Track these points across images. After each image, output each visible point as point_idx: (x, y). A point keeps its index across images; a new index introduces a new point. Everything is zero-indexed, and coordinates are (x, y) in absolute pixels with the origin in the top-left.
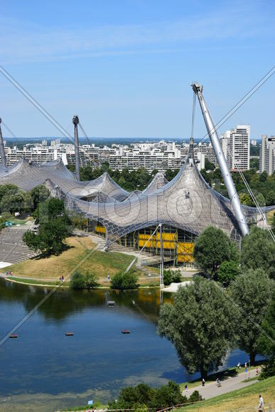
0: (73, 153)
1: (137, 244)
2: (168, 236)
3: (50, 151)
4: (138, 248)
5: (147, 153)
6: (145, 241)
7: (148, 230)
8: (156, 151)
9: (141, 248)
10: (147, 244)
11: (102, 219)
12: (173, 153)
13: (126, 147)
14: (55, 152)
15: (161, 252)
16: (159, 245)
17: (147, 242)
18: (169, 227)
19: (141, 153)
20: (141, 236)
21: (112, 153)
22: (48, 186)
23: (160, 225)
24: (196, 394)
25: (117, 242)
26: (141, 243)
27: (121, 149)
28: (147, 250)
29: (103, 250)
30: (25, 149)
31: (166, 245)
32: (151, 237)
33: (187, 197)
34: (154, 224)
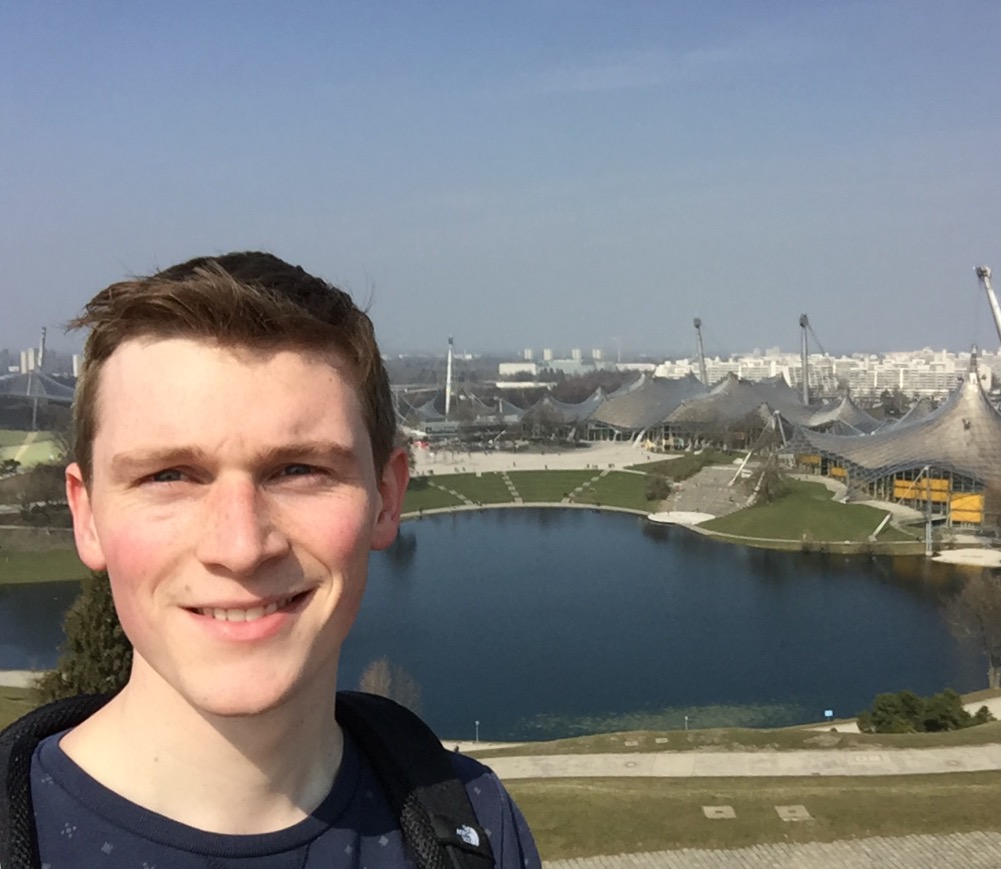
0: (800, 365)
1: (892, 494)
2: (937, 484)
3: (765, 363)
4: (894, 499)
5: (906, 366)
6: (904, 489)
7: (909, 474)
8: (918, 363)
9: (898, 499)
10: (907, 494)
11: (841, 458)
12: (944, 366)
13: (874, 357)
14: (773, 364)
15: (930, 507)
16: (924, 495)
17: (907, 491)
19: (896, 366)
20: (898, 483)
21: (854, 365)
23: (926, 468)
25: (864, 490)
26: (898, 493)
29: (843, 501)
31: (936, 497)
32: (912, 484)
33: (967, 427)
34: (917, 466)
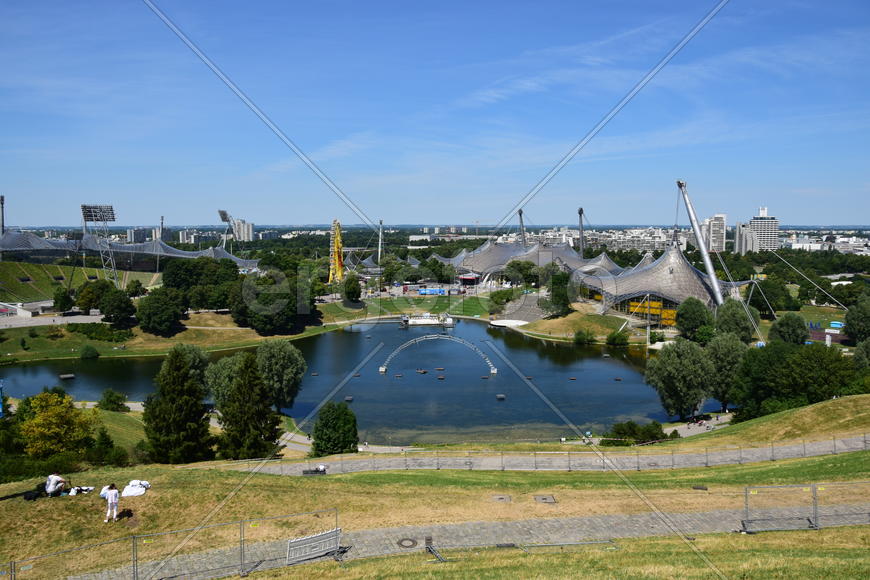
2: (655, 304)
4: (629, 313)
6: (636, 308)
7: (638, 299)
10: (636, 310)
13: (621, 232)
14: (564, 236)
16: (647, 311)
18: (655, 297)
20: (632, 304)
22: (557, 262)
23: (648, 295)
24: (675, 432)
26: (632, 309)
27: (616, 234)
28: (637, 314)
30: (540, 234)
31: (653, 311)
33: (671, 272)
34: (643, 294)
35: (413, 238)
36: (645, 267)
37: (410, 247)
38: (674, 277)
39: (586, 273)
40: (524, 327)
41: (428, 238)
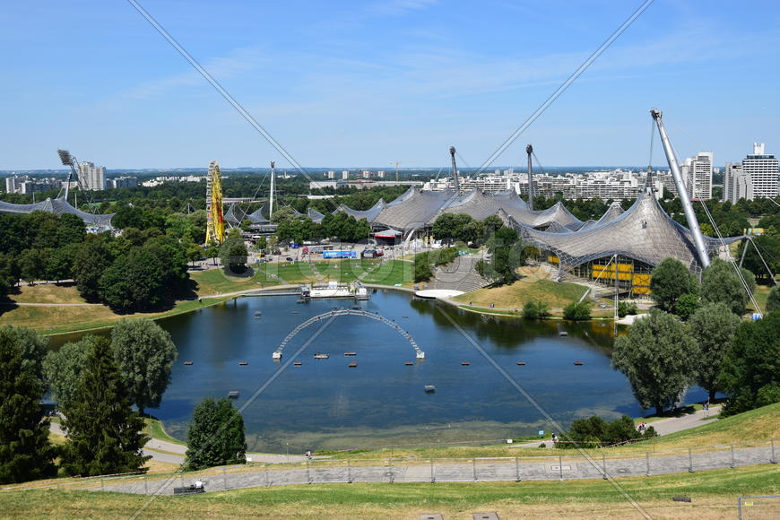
0: (527, 182)
1: (590, 275)
2: (624, 267)
3: (503, 181)
4: (592, 279)
5: (602, 182)
6: (600, 272)
7: (603, 261)
8: (612, 180)
9: (595, 278)
10: (601, 275)
11: (555, 249)
12: (630, 182)
13: (580, 176)
14: (509, 182)
15: (616, 284)
16: (614, 276)
17: (601, 273)
18: (624, 258)
19: (596, 182)
20: (595, 267)
21: (566, 182)
22: (501, 215)
23: (615, 256)
24: (651, 429)
25: (571, 272)
26: (595, 274)
27: (575, 178)
28: (602, 281)
29: (556, 280)
30: (478, 178)
31: (622, 276)
32: (605, 268)
33: (644, 227)
34: (609, 254)
35: (314, 185)
36: (612, 221)
37: (310, 197)
38: (649, 233)
39: (537, 228)
40: (458, 298)
41: (334, 184)
